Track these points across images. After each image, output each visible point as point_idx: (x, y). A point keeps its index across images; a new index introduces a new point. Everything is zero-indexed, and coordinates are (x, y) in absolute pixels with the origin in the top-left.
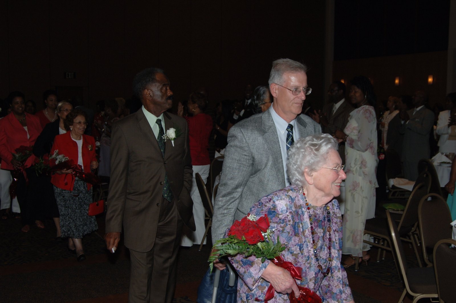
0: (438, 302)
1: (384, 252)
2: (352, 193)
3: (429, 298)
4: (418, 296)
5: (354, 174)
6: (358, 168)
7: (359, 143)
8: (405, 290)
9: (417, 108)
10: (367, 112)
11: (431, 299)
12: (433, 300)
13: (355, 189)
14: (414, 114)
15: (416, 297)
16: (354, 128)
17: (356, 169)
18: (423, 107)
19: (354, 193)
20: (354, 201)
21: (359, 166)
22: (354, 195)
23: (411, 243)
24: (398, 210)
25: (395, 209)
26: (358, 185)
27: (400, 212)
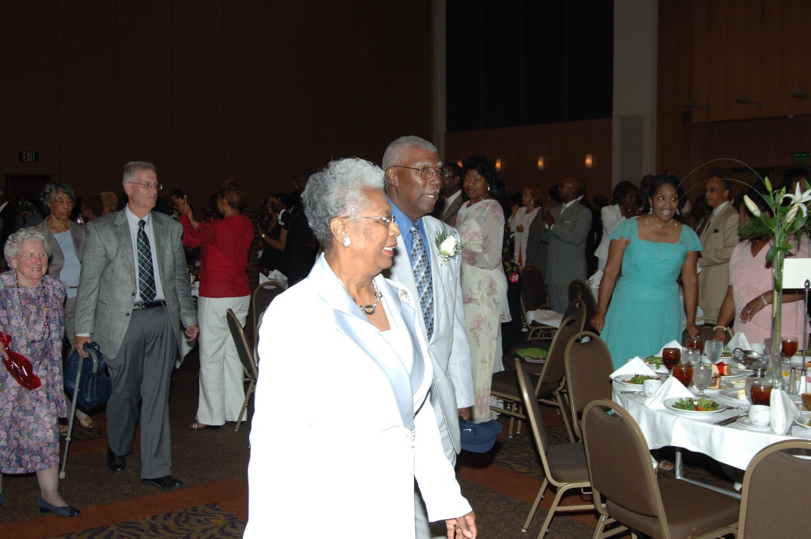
0: (591, 493)
1: (520, 422)
2: (475, 333)
3: (579, 489)
4: (564, 486)
5: (479, 305)
6: (485, 295)
7: (486, 256)
8: (545, 480)
9: (566, 203)
10: (497, 210)
11: (582, 490)
12: (584, 491)
13: (480, 326)
14: (562, 212)
15: (561, 488)
16: (475, 234)
17: (482, 297)
18: (574, 203)
19: (478, 333)
20: (479, 346)
21: (486, 291)
22: (478, 336)
23: (558, 407)
24: (539, 359)
25: (535, 357)
26: (484, 320)
27: (542, 361)
